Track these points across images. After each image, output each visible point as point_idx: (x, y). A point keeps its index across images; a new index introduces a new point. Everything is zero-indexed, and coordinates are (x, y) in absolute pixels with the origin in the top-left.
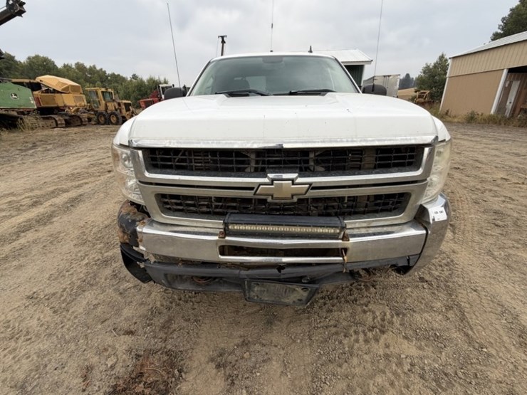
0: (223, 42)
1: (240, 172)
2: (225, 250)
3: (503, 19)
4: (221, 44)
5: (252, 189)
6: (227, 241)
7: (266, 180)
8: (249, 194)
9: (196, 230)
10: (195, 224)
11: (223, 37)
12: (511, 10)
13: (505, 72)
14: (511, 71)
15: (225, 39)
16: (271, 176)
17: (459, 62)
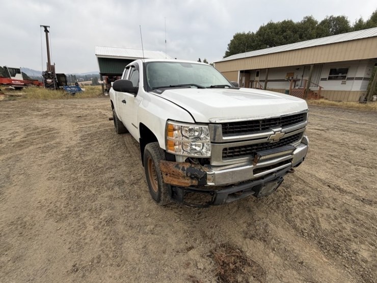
0: (46, 31)
1: (257, 131)
2: (256, 171)
3: (229, 45)
4: (45, 33)
5: (266, 138)
6: (258, 166)
7: (272, 132)
8: (265, 140)
9: (237, 165)
10: (238, 162)
11: (45, 27)
12: (231, 41)
13: (239, 72)
14: (241, 72)
15: (48, 29)
16: (275, 130)
17: (218, 64)
